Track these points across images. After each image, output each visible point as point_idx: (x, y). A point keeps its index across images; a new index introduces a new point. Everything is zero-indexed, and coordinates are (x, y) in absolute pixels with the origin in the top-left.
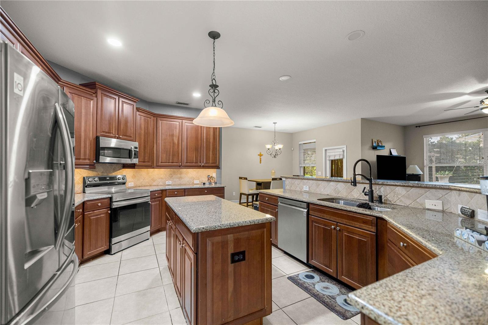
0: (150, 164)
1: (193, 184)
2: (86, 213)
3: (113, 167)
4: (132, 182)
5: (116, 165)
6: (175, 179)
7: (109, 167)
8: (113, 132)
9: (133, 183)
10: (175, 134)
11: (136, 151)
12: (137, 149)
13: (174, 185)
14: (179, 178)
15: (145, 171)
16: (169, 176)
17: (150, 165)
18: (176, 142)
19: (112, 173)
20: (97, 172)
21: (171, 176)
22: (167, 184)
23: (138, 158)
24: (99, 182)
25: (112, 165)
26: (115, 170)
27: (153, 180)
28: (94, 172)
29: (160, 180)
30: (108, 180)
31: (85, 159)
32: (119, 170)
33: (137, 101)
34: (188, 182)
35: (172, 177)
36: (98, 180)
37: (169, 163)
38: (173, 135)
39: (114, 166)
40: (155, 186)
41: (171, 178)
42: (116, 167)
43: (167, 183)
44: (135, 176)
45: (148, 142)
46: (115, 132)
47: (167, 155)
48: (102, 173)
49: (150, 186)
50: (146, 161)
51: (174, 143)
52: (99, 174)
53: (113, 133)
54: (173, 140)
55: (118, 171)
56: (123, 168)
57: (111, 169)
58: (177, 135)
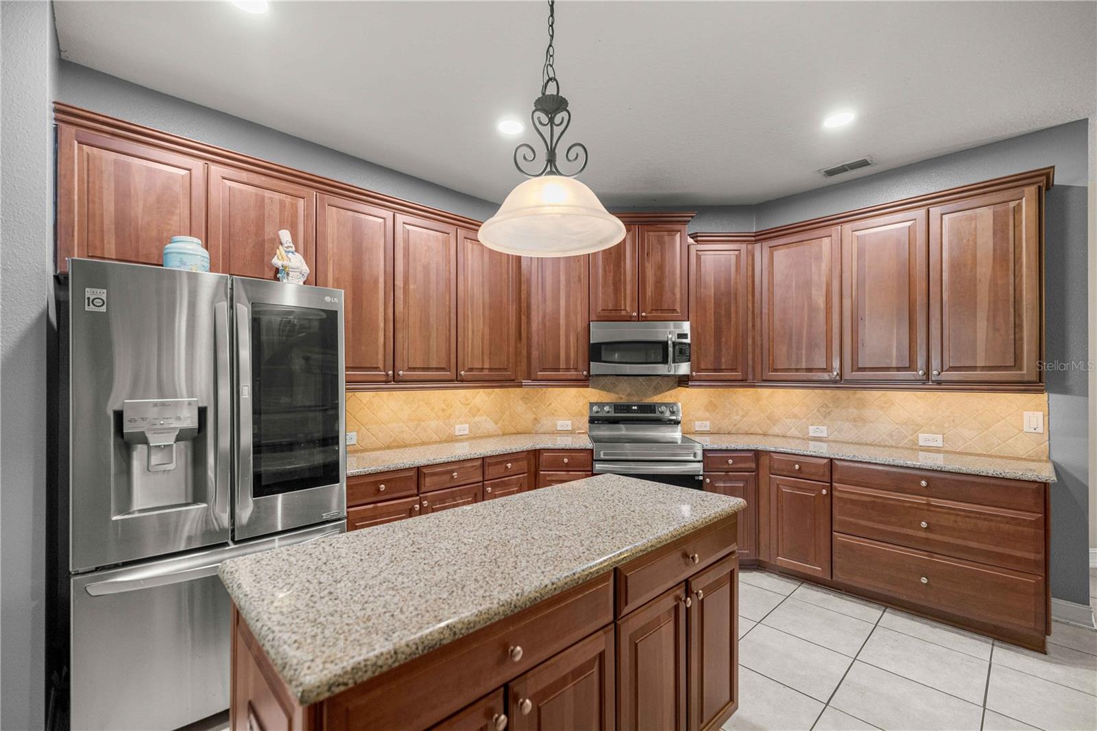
0: (738, 375)
1: (915, 448)
2: (541, 472)
3: (654, 383)
4: (707, 420)
5: (660, 378)
6: (839, 422)
7: (644, 383)
8: (625, 307)
9: (708, 423)
10: (815, 277)
11: (685, 344)
12: (687, 338)
13: (835, 441)
14: (855, 421)
15: (749, 393)
16: (818, 411)
17: (740, 378)
18: (820, 301)
19: (650, 396)
20: (618, 393)
21: (825, 414)
22: (812, 434)
23: (689, 361)
24: (612, 414)
25: (651, 379)
26: (658, 391)
27: (772, 419)
28: (612, 394)
29: (790, 420)
30: (635, 412)
31: (568, 369)
32: (669, 390)
33: (690, 218)
34: (891, 435)
35: (829, 413)
36: (612, 410)
37: (797, 370)
38: (808, 284)
39: (656, 382)
40: (778, 436)
41: (825, 417)
42: (660, 382)
43: (813, 431)
44: (715, 406)
45: (730, 315)
46: (632, 306)
47: (790, 346)
48: (629, 395)
49: (765, 435)
50: (723, 367)
51: (812, 309)
52: (621, 398)
53: (625, 310)
54: (810, 297)
55: (666, 393)
56: (679, 386)
57: (649, 387)
58: (824, 279)
